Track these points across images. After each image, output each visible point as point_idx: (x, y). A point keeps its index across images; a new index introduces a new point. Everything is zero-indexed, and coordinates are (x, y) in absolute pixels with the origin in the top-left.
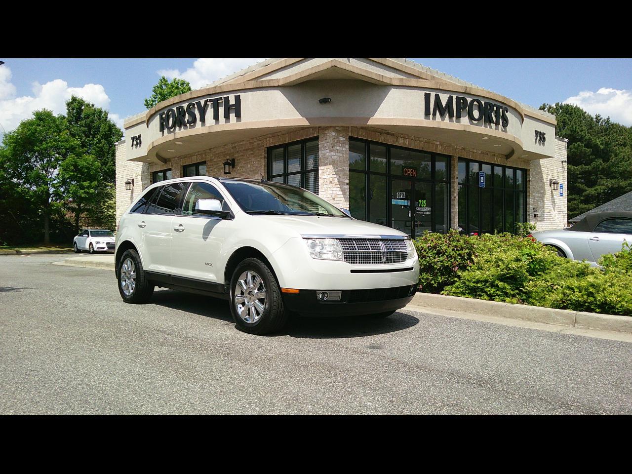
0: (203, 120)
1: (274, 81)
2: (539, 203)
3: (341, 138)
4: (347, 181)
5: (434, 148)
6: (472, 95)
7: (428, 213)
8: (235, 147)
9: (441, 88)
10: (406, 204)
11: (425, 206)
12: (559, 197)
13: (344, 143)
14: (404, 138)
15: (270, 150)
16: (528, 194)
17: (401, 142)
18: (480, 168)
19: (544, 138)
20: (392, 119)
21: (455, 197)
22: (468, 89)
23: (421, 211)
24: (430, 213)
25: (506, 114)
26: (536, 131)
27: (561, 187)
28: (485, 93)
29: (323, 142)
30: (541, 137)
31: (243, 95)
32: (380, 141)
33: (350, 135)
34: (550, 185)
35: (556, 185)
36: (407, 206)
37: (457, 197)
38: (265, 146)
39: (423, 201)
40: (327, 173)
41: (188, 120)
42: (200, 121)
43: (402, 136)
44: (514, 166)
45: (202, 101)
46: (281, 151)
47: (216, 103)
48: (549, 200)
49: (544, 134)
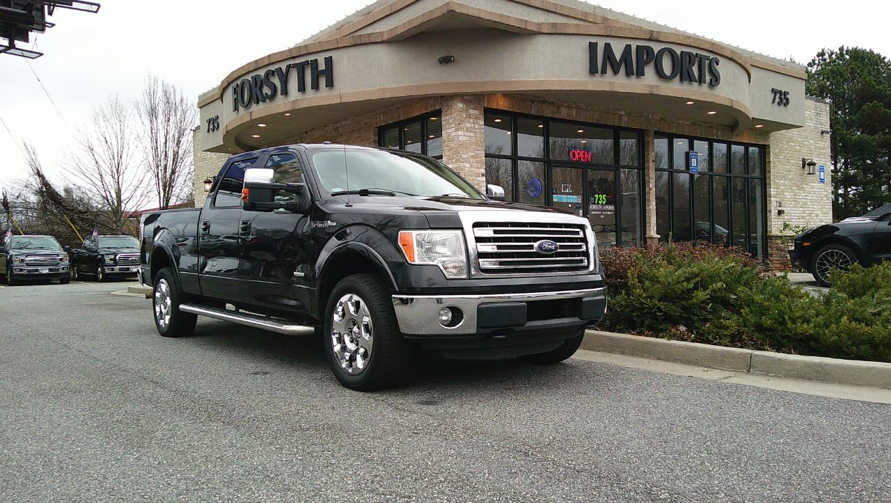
0: (285, 92)
1: (376, 35)
2: (786, 193)
3: (471, 111)
4: (483, 171)
5: (617, 119)
6: (661, 42)
7: (609, 213)
8: (338, 128)
9: (613, 34)
10: (575, 201)
11: (604, 203)
12: (819, 185)
13: (477, 118)
14: (569, 107)
15: (382, 129)
16: (767, 182)
17: (564, 113)
18: (691, 147)
19: (787, 100)
20: (541, 81)
21: (650, 189)
22: (655, 35)
23: (598, 210)
24: (612, 213)
25: (717, 67)
26: (773, 90)
27: (822, 169)
28: (682, 38)
29: (448, 118)
30: (782, 98)
31: (334, 55)
32: (533, 113)
33: (486, 105)
34: (804, 167)
35: (811, 167)
36: (577, 203)
37: (654, 189)
38: (375, 126)
39: (600, 196)
40: (454, 161)
41: (266, 94)
42: (282, 95)
43: (565, 104)
44: (745, 141)
45: (283, 66)
46: (395, 132)
47: (301, 68)
48: (803, 189)
49: (786, 93)
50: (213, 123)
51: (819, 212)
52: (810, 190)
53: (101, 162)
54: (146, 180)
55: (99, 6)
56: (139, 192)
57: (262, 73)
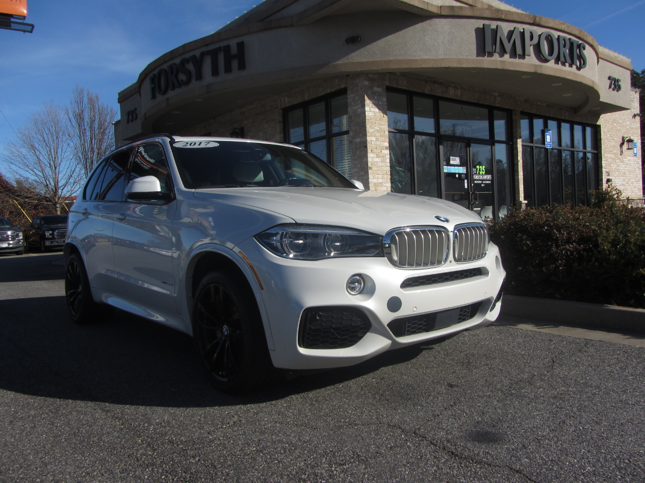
0: (199, 77)
1: (286, 20)
3: (376, 89)
4: (387, 144)
5: (492, 100)
7: (487, 182)
8: (244, 113)
9: (503, 17)
10: (461, 172)
11: (484, 173)
12: (633, 158)
13: (381, 95)
14: (456, 88)
15: (286, 111)
17: (451, 93)
19: (620, 86)
20: (442, 59)
22: (537, 19)
23: (480, 180)
24: (490, 182)
25: (584, 51)
26: (609, 78)
27: (636, 146)
29: (353, 96)
30: (615, 84)
31: (246, 39)
32: (427, 92)
33: (387, 84)
34: (623, 143)
35: (630, 143)
36: (463, 174)
38: (280, 107)
39: (481, 167)
41: (182, 80)
42: (196, 80)
43: (452, 85)
44: (584, 121)
45: (197, 53)
46: (299, 113)
47: (214, 54)
48: (622, 162)
49: (618, 81)
50: (132, 115)
51: (633, 180)
52: (628, 162)
53: (41, 158)
54: (77, 170)
55: (33, 26)
56: (72, 180)
57: (177, 61)
